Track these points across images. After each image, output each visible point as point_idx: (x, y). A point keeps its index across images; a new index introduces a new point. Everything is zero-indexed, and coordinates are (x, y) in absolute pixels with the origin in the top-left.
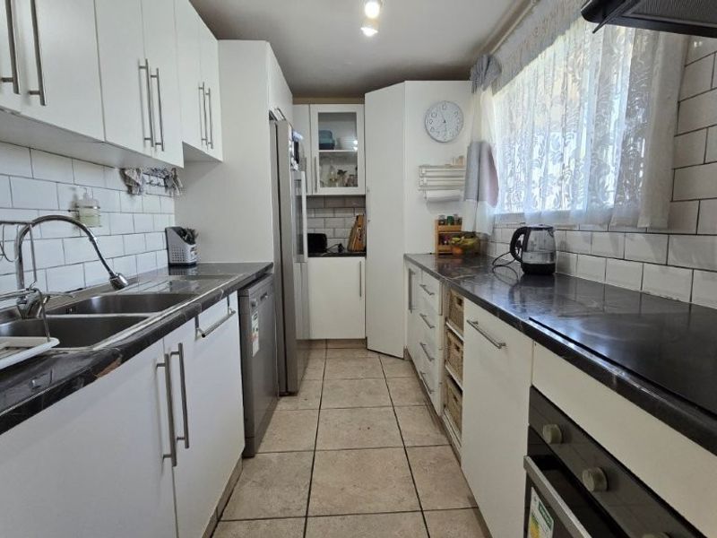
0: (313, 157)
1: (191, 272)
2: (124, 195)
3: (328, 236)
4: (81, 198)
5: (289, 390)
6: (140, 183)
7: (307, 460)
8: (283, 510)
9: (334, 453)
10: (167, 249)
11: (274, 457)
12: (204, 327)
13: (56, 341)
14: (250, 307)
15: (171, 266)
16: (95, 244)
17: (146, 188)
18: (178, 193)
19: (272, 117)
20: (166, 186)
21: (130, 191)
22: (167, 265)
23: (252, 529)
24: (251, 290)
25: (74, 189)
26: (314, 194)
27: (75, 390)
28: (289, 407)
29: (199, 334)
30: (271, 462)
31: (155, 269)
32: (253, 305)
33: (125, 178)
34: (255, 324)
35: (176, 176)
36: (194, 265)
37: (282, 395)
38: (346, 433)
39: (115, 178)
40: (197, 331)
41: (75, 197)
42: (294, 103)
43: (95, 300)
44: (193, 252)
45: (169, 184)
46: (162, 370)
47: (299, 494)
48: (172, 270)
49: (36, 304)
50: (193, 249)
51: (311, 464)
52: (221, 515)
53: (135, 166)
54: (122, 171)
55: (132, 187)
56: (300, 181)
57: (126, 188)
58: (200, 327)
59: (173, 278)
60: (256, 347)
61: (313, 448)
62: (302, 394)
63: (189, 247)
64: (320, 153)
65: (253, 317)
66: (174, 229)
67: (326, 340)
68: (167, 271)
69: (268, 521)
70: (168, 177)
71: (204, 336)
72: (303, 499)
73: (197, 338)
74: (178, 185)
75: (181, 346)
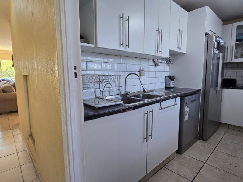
0: (232, 45)
1: (172, 90)
2: (154, 67)
3: (237, 80)
4: (141, 68)
5: (203, 138)
6: (158, 63)
7: (201, 165)
8: (185, 175)
9: (213, 168)
10: (165, 82)
11: (188, 158)
12: (163, 106)
13: (122, 102)
14: (185, 104)
15: (166, 88)
16: (140, 80)
17: (160, 64)
18: (171, 65)
19: (207, 34)
20: (167, 63)
21: (155, 66)
22: (164, 87)
23: (172, 174)
24: (186, 98)
25: (140, 66)
26: (231, 62)
27: (120, 113)
28: (201, 144)
29: (161, 108)
30: (186, 158)
31: (160, 88)
32: (186, 103)
33: (154, 62)
34: (187, 110)
35: (170, 60)
36: (173, 88)
37: (199, 139)
38: (222, 163)
39: (151, 62)
40: (160, 107)
41: (140, 68)
42: (223, 25)
43: (141, 95)
44: (173, 84)
45: (168, 62)
46: (146, 115)
47: (192, 173)
48: (166, 89)
49: (127, 94)
50: (173, 83)
51: (202, 166)
52: (165, 166)
53: (157, 58)
54: (153, 60)
55: (156, 64)
56: (219, 57)
57: (154, 65)
58: (162, 106)
59: (166, 91)
60: (186, 118)
61: (205, 162)
62: (208, 142)
63: (172, 82)
64: (236, 44)
65: (186, 107)
66: (168, 76)
67: (229, 125)
68: (165, 89)
69: (178, 175)
70: (168, 60)
71: (162, 109)
72: (193, 176)
73: (160, 109)
74: (170, 62)
75: (152, 110)
